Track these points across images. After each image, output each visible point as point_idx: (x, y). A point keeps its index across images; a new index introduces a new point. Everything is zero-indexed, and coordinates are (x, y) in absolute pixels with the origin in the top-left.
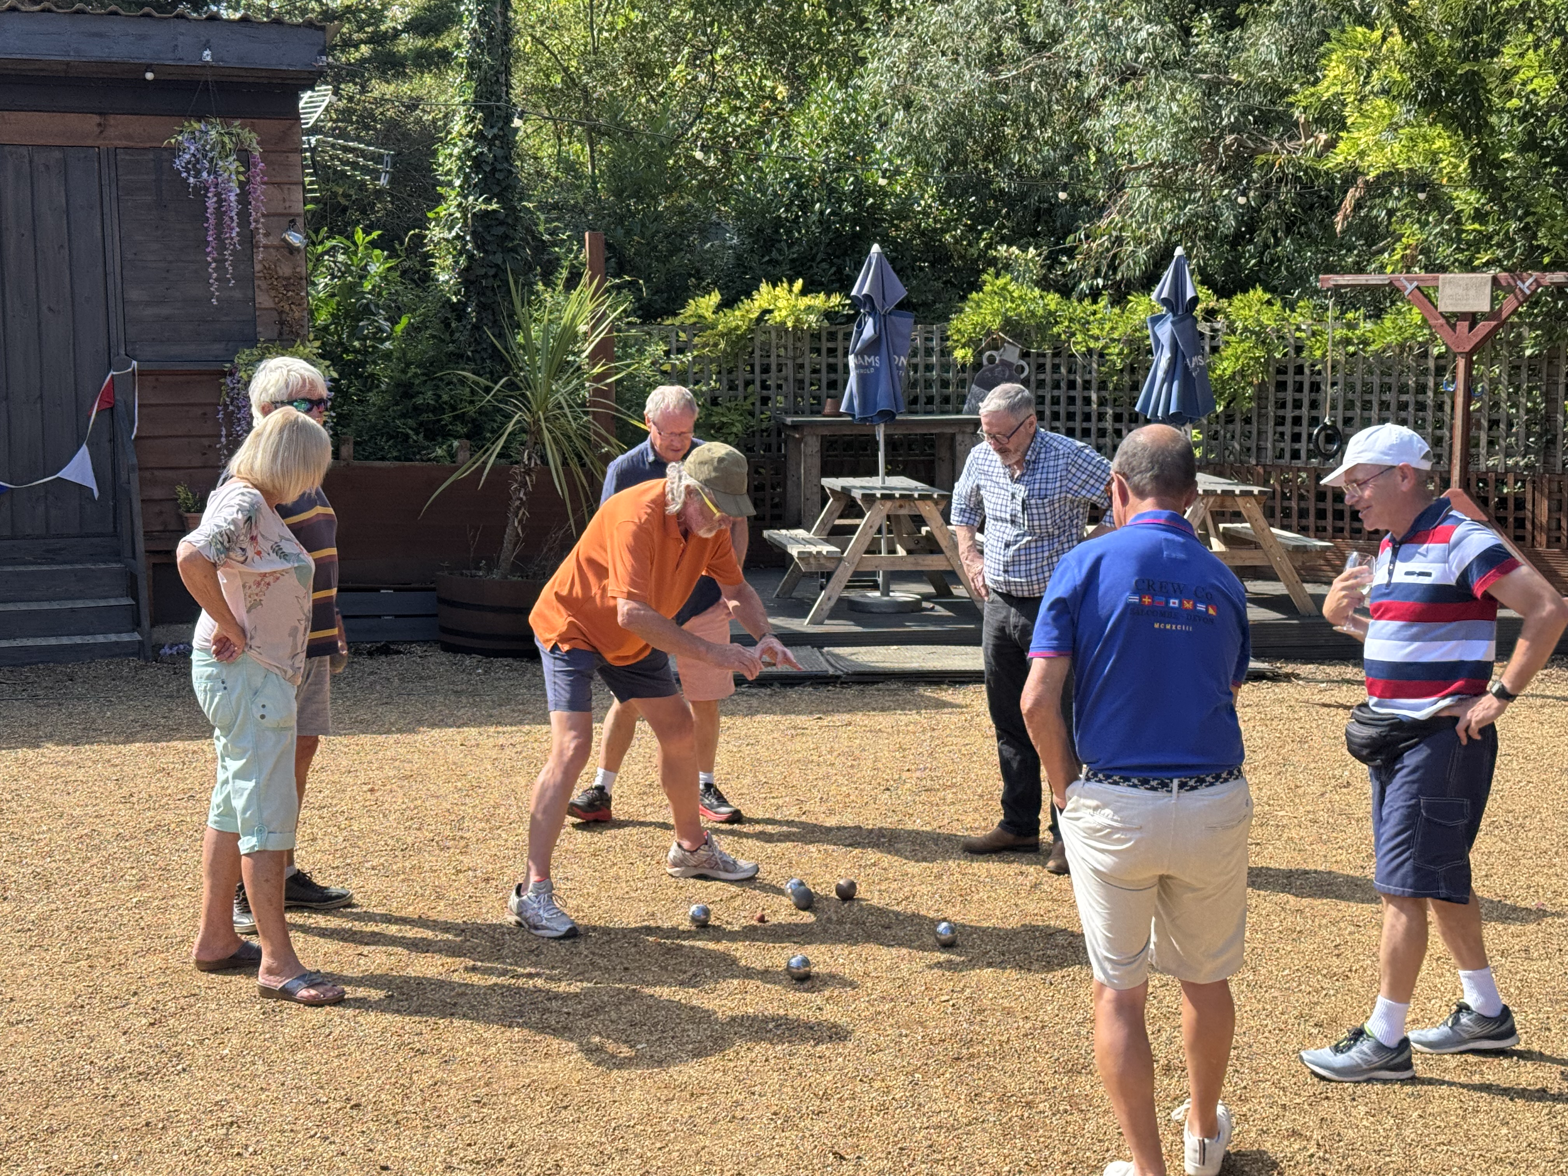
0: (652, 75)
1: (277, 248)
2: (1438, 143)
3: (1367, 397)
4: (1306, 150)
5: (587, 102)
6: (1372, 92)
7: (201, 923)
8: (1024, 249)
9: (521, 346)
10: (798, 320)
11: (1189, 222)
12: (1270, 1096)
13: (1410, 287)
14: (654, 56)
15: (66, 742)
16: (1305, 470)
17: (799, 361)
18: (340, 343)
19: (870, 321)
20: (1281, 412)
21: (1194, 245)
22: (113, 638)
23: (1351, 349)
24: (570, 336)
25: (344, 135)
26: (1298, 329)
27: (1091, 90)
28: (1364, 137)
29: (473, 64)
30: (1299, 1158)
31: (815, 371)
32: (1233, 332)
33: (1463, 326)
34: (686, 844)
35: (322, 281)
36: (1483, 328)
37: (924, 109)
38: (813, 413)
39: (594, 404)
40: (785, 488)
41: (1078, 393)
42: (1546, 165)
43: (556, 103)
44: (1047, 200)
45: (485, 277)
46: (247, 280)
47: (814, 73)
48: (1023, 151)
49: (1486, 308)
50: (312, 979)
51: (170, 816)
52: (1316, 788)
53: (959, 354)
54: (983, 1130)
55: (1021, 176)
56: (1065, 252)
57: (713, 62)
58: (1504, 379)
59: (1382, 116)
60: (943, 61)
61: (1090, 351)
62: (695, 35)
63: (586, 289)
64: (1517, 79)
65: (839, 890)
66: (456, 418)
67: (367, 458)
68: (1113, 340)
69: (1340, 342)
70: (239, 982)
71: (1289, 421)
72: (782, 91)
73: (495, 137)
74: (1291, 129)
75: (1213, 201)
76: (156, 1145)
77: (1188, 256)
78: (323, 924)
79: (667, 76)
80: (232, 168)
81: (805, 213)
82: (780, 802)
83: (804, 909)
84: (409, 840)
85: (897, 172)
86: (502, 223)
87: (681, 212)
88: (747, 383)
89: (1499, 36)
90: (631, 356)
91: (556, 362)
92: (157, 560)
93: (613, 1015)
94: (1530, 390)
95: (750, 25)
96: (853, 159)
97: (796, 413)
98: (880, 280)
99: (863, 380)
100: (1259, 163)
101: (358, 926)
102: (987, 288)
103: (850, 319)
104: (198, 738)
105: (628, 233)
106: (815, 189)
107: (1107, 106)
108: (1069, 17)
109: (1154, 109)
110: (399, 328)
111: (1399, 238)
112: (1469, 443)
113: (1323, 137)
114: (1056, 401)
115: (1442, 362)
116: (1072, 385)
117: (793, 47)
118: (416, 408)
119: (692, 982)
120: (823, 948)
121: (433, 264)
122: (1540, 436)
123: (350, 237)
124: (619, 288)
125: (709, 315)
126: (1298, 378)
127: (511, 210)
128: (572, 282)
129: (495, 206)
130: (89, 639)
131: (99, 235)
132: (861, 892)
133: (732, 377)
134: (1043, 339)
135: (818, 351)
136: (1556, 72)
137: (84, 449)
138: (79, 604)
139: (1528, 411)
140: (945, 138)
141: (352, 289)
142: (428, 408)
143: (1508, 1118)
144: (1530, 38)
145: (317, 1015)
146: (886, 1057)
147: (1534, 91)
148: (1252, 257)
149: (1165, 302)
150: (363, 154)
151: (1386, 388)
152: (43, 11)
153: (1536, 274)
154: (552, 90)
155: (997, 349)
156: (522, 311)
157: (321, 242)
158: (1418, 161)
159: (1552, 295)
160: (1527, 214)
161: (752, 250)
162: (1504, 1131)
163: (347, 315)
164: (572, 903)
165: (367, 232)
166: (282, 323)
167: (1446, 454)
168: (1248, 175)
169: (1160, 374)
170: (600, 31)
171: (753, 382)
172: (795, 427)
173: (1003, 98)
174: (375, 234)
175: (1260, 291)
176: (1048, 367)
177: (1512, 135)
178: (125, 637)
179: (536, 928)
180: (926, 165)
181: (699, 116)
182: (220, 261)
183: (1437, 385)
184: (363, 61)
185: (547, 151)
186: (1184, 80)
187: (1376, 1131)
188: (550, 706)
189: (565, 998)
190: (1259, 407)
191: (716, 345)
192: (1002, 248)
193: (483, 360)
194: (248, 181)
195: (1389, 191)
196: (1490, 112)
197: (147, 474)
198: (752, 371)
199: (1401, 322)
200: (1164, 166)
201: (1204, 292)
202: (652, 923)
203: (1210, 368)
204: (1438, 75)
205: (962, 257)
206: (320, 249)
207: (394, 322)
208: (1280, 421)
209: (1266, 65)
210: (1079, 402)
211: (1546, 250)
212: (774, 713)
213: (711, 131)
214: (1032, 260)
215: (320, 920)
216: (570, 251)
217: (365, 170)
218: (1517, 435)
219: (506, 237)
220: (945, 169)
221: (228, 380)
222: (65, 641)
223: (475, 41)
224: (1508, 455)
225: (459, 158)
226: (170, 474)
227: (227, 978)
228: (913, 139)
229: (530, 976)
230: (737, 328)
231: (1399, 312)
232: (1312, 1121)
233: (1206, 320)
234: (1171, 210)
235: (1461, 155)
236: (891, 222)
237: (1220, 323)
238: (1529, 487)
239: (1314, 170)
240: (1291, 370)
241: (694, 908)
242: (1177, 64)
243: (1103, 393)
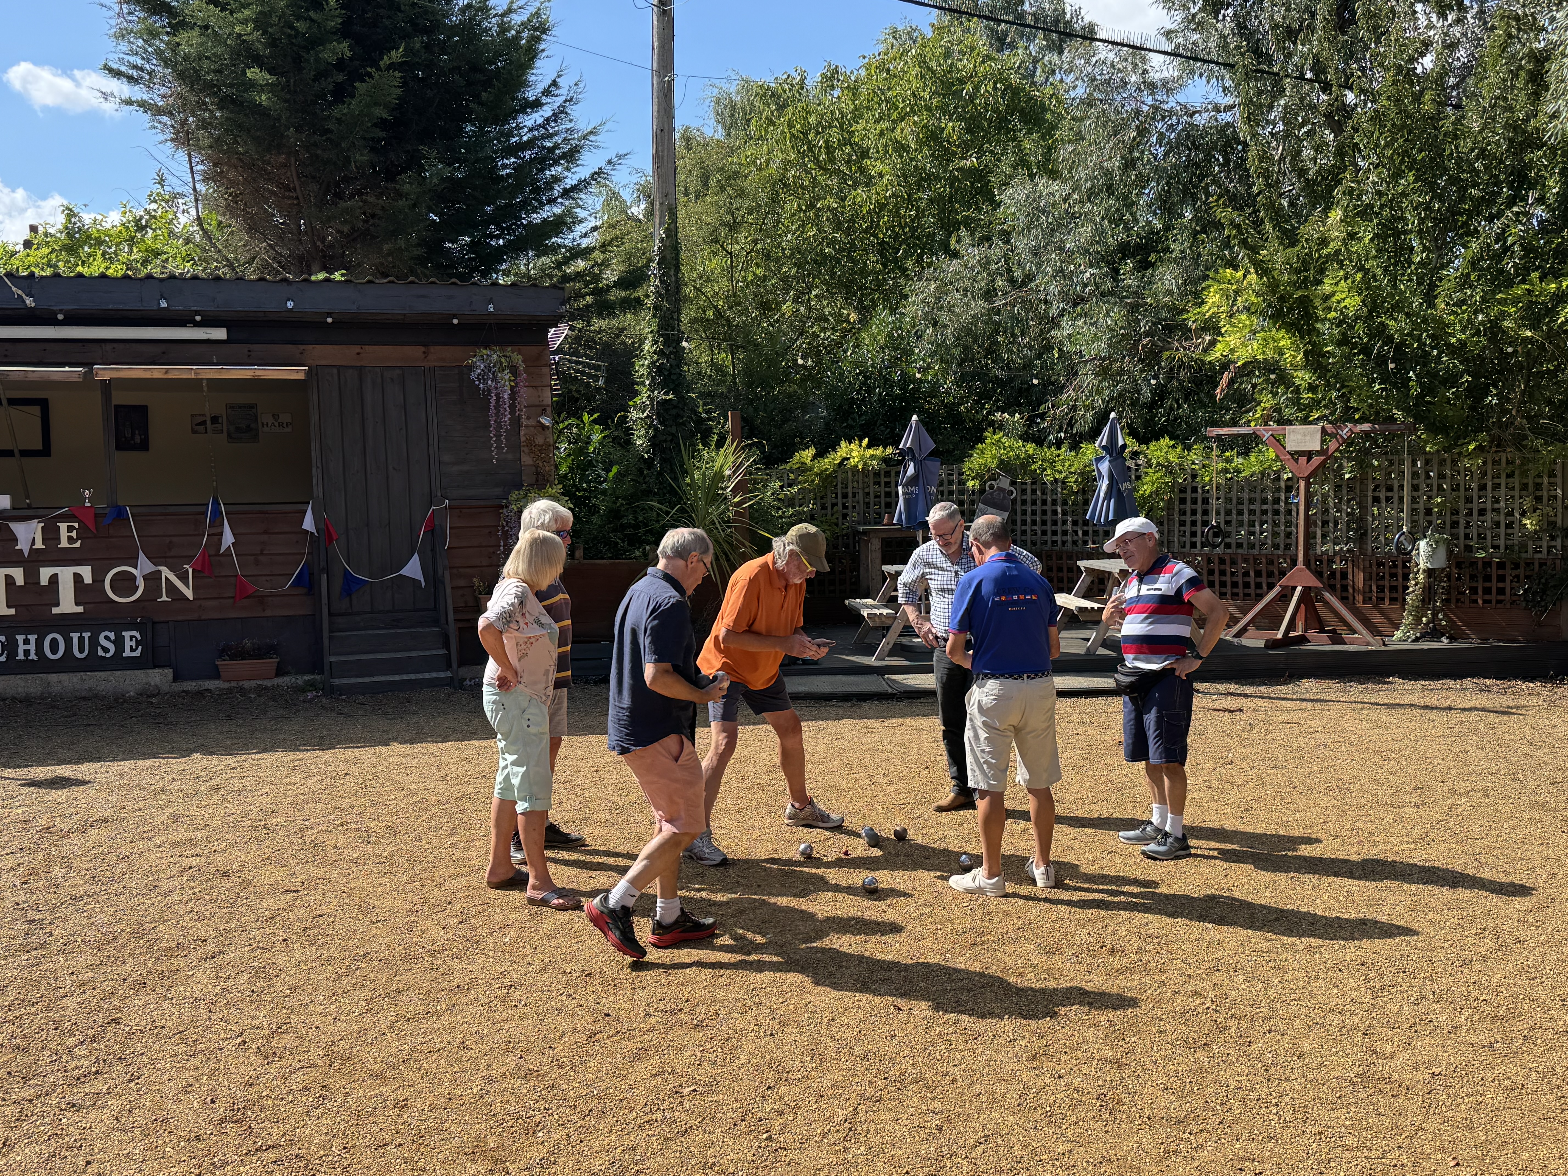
0: (770, 309)
1: (535, 427)
2: (1282, 343)
3: (1240, 507)
4: (1197, 347)
5: (729, 327)
6: (1238, 311)
7: (491, 858)
8: (1012, 415)
9: (688, 485)
10: (865, 464)
11: (1120, 395)
12: (1180, 969)
13: (1267, 435)
14: (771, 297)
15: (405, 742)
16: (1200, 555)
17: (867, 490)
18: (574, 485)
19: (912, 464)
20: (1183, 518)
21: (1124, 410)
22: (434, 675)
23: (1229, 476)
24: (719, 476)
25: (576, 353)
26: (1194, 463)
27: (1054, 311)
28: (1233, 340)
29: (656, 308)
30: (1200, 1010)
31: (876, 497)
32: (1150, 466)
33: (1303, 460)
34: (797, 805)
35: (563, 446)
36: (1316, 460)
37: (945, 326)
38: (876, 524)
39: (735, 521)
40: (859, 572)
41: (1049, 507)
42: (1355, 354)
43: (709, 329)
44: (1027, 382)
45: (665, 441)
46: (515, 447)
47: (874, 304)
48: (1010, 351)
49: (1319, 448)
50: (561, 893)
51: (470, 789)
52: (1210, 765)
53: (970, 484)
54: (991, 991)
55: (1009, 368)
56: (1038, 416)
57: (809, 300)
58: (1332, 494)
59: (1245, 326)
60: (957, 295)
61: (1056, 480)
62: (798, 283)
63: (729, 447)
64: (1334, 299)
65: (896, 833)
66: (647, 531)
67: (592, 558)
68: (1071, 473)
69: (1221, 471)
70: (515, 894)
71: (1188, 523)
72: (853, 317)
73: (671, 353)
74: (1186, 334)
75: (1135, 381)
76: (464, 1000)
77: (1120, 418)
78: (567, 858)
79: (779, 310)
80: (507, 377)
81: (869, 395)
82: (858, 776)
83: (873, 847)
84: (621, 803)
85: (929, 367)
86: (675, 407)
87: (790, 396)
88: (834, 505)
89: (1322, 271)
90: (759, 490)
91: (711, 494)
92: (460, 625)
93: (752, 916)
94: (1349, 501)
95: (833, 275)
96: (900, 359)
97: (865, 524)
98: (917, 438)
99: (907, 502)
100: (1165, 357)
101: (589, 858)
102: (988, 441)
103: (900, 463)
104: (487, 738)
105: (756, 410)
106: (875, 379)
107: (1065, 322)
108: (1039, 265)
109: (1095, 322)
110: (611, 475)
111: (1259, 404)
112: (1309, 536)
113: (1208, 338)
114: (1034, 513)
115: (1290, 483)
116: (1044, 502)
117: (860, 288)
118: (622, 525)
119: (803, 894)
120: (885, 872)
121: (633, 434)
122: (1356, 531)
123: (580, 418)
124: (750, 446)
125: (808, 461)
126: (1194, 495)
127: (681, 398)
128: (720, 444)
129: (671, 396)
130: (420, 676)
131: (424, 420)
132: (911, 834)
133: (824, 501)
134: (1025, 473)
135: (879, 484)
136: (1359, 294)
137: (416, 555)
138: (414, 654)
139: (1348, 514)
140: (959, 345)
141: (582, 451)
142: (629, 525)
143: (1338, 983)
144: (1342, 273)
145: (563, 917)
146: (927, 943)
147: (1345, 307)
148: (1163, 416)
149: (1104, 448)
150: (588, 366)
151: (1252, 501)
152: (389, 282)
153: (1349, 425)
154: (707, 320)
155: (995, 480)
156: (688, 463)
157: (563, 422)
158: (1270, 354)
159: (1362, 438)
160: (1343, 387)
161: (836, 419)
162: (1335, 991)
163: (578, 467)
164: (724, 843)
165: (591, 414)
166: (538, 474)
167: (1294, 544)
168: (1159, 364)
169: (1102, 495)
170: (737, 283)
171: (836, 504)
172: (865, 533)
173: (996, 318)
174: (596, 416)
175: (1167, 439)
176: (1029, 491)
177: (1331, 335)
178: (442, 675)
179: (702, 859)
180: (947, 362)
181: (801, 334)
182: (498, 436)
183: (1287, 498)
184: (588, 306)
185: (705, 358)
186: (1115, 304)
187: (1250, 992)
188: (711, 719)
189: (721, 904)
190: (1168, 515)
191: (813, 481)
192: (998, 415)
193: (664, 494)
194: (516, 386)
195: (1252, 372)
196: (1317, 320)
197: (455, 571)
198: (836, 497)
199: (1261, 458)
200: (1103, 359)
201: (1129, 441)
202: (776, 856)
203: (1136, 490)
204: (1282, 299)
205: (971, 421)
206: (561, 426)
207: (608, 471)
208: (1182, 523)
209: (1170, 292)
210: (1049, 513)
211: (1357, 410)
212: (853, 718)
213: (809, 344)
214: (1017, 422)
215: (565, 855)
216: (719, 423)
217: (590, 376)
218: (1341, 530)
219: (678, 416)
220: (960, 365)
221: (505, 510)
222: (405, 677)
223: (658, 293)
224: (1335, 544)
225: (648, 367)
226: (468, 570)
227: (507, 893)
228: (938, 345)
229: (699, 890)
230: (827, 469)
231: (1260, 451)
232: (1207, 985)
233: (1132, 458)
234: (1108, 388)
235: (1298, 350)
236: (925, 400)
237: (1141, 460)
238: (1350, 565)
239: (1201, 361)
240: (1189, 490)
241: (802, 846)
242: (1111, 293)
243: (1065, 507)
